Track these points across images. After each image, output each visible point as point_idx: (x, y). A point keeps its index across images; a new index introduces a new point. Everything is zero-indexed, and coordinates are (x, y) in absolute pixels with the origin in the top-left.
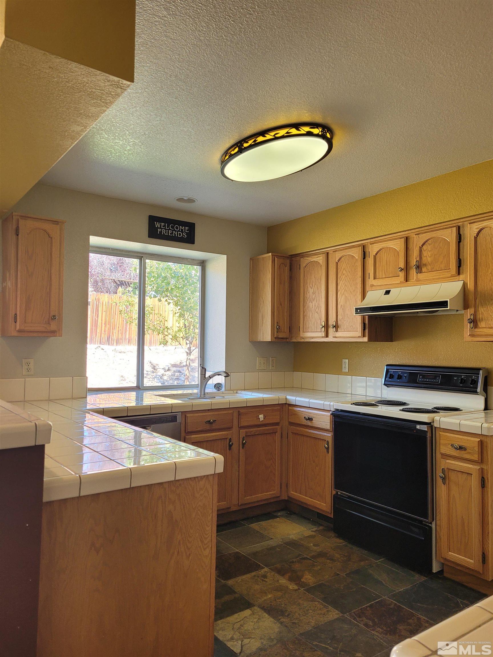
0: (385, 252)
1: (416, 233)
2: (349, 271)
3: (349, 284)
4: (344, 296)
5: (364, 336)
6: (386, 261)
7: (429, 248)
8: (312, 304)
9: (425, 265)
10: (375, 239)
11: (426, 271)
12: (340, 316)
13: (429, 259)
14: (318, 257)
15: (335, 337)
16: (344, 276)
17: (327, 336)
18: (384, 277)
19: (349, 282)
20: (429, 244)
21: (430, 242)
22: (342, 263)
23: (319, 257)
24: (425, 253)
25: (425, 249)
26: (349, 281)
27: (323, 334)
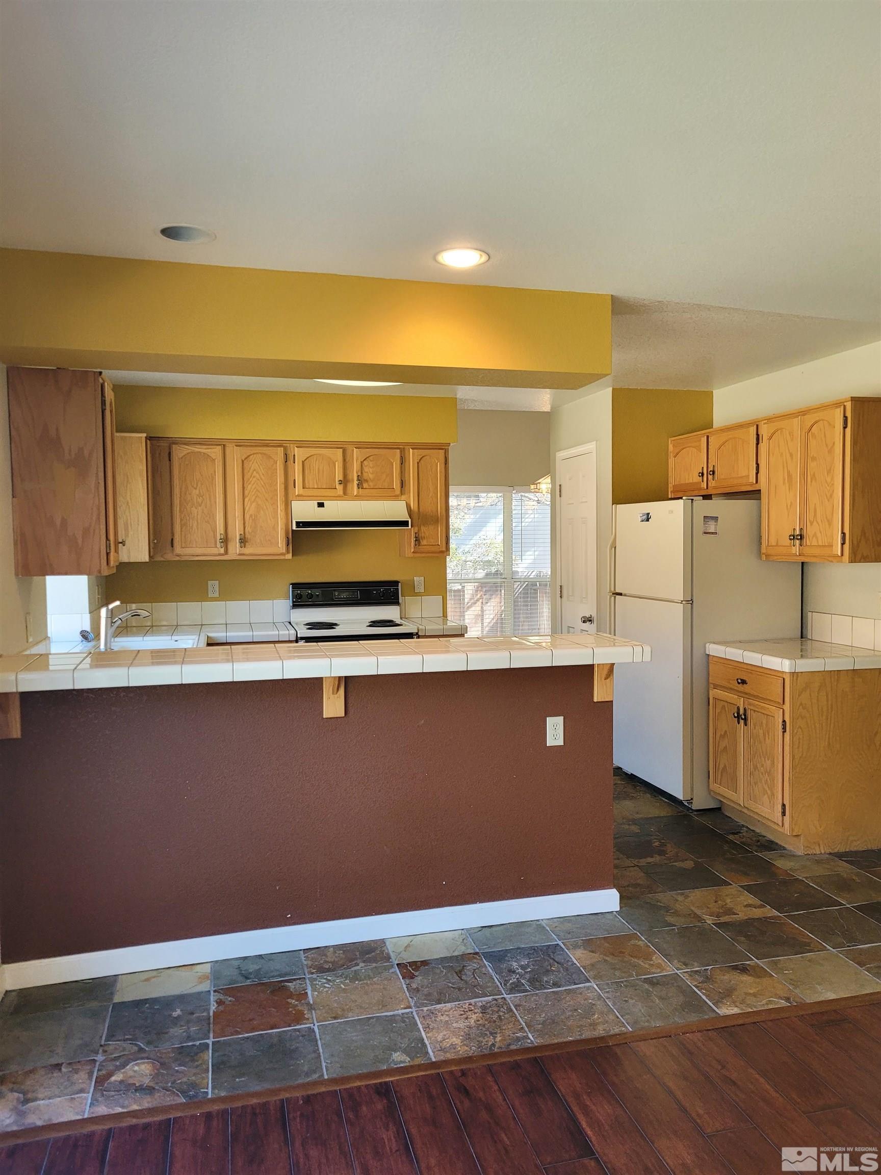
0: (316, 461)
1: (356, 446)
2: (263, 474)
3: (263, 490)
4: (254, 504)
5: (288, 552)
6: (318, 469)
7: (371, 464)
8: (196, 511)
9: (366, 481)
10: (301, 444)
11: (367, 487)
12: (249, 528)
13: (371, 476)
14: (208, 449)
15: (243, 555)
16: (255, 479)
17: (226, 552)
18: (316, 487)
19: (264, 488)
20: (371, 461)
21: (371, 458)
22: (251, 463)
23: (210, 448)
24: (366, 469)
25: (366, 465)
26: (263, 486)
27: (222, 551)
